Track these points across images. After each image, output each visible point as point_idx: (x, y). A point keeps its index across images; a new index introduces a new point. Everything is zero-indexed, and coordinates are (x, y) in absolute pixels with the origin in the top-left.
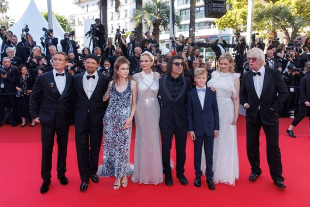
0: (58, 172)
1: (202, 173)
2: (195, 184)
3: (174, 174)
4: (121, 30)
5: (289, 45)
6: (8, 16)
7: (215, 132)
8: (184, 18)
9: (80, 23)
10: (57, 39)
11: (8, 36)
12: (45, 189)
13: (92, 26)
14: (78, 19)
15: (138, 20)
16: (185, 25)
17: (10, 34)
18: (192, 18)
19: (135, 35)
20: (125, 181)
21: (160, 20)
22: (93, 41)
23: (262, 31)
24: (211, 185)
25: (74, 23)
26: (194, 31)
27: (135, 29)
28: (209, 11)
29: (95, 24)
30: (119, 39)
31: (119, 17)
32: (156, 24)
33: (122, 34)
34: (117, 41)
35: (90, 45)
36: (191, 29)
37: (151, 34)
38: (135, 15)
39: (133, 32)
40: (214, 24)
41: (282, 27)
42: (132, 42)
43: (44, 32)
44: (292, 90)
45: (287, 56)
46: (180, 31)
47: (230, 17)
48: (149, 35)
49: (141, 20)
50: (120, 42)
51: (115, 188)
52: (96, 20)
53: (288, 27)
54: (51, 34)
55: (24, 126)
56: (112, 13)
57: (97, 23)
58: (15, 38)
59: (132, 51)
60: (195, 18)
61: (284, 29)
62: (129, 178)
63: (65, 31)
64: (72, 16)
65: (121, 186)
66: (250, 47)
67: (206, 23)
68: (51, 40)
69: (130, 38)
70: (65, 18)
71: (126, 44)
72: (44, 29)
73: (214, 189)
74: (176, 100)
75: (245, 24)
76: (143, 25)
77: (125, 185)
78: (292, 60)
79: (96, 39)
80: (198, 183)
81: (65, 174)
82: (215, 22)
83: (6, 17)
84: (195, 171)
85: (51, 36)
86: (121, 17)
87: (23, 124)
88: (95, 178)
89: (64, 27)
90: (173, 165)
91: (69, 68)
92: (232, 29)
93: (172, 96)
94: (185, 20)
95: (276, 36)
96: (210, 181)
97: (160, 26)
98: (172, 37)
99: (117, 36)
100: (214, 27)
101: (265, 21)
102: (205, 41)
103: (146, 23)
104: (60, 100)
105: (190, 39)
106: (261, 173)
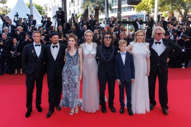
0: (36, 104)
1: (125, 105)
2: (120, 112)
3: (107, 106)
4: (75, 14)
6: (7, 6)
7: (132, 80)
9: (50, 9)
10: (36, 21)
11: (6, 20)
12: (28, 115)
13: (57, 12)
14: (49, 7)
15: (86, 7)
16: (115, 9)
17: (7, 18)
18: (120, 5)
19: (83, 17)
20: (77, 110)
21: (99, 7)
22: (58, 22)
23: (164, 12)
24: (130, 112)
25: (46, 10)
26: (121, 13)
27: (83, 13)
28: (130, 1)
29: (58, 11)
31: (74, 5)
32: (97, 10)
33: (75, 17)
35: (56, 24)
36: (119, 12)
37: (93, 16)
38: (84, 4)
39: (82, 15)
40: (134, 8)
41: (177, 9)
42: (82, 21)
43: (28, 16)
44: (183, 50)
45: (181, 29)
46: (112, 13)
47: (144, 3)
48: (92, 17)
49: (87, 7)
50: (74, 21)
51: (71, 114)
52: (60, 8)
53: (181, 9)
54: (32, 18)
55: (16, 74)
56: (70, 2)
57: (60, 10)
58: (10, 21)
59: (81, 28)
61: (179, 11)
62: (79, 108)
63: (41, 14)
64: (45, 5)
65: (75, 113)
66: (156, 23)
67: (128, 7)
70: (41, 6)
71: (78, 23)
72: (28, 15)
74: (108, 60)
75: (153, 8)
76: (89, 10)
77: (77, 112)
78: (184, 32)
79: (59, 20)
80: (122, 111)
81: (41, 105)
83: (6, 6)
84: (120, 104)
86: (75, 5)
87: (16, 73)
88: (59, 108)
89: (40, 12)
90: (106, 100)
91: (43, 39)
92: (145, 11)
93: (106, 58)
94: (115, 6)
95: (173, 16)
96: (130, 110)
97: (99, 10)
98: (107, 17)
99: (72, 18)
100: (133, 10)
101: (166, 6)
102: (128, 19)
103: (90, 9)
104: (37, 61)
105: (118, 19)
106: (156, 104)
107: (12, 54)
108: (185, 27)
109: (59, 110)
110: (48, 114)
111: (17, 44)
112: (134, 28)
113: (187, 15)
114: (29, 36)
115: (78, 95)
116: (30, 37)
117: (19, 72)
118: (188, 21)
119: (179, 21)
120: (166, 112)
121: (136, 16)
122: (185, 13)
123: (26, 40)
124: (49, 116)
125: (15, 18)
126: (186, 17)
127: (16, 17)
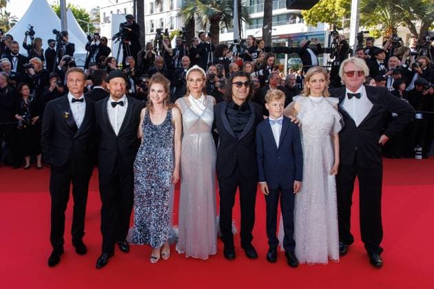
0: (73, 236)
1: (278, 242)
2: (268, 259)
3: (237, 243)
4: (164, 31)
5: (416, 48)
6: (8, 12)
7: (295, 184)
8: (256, 9)
9: (106, 20)
10: (73, 45)
11: (6, 42)
12: (54, 260)
13: (122, 25)
14: (104, 14)
15: (189, 15)
16: (257, 19)
17: (9, 40)
18: (268, 10)
19: (183, 38)
21: (220, 14)
22: (124, 48)
23: (374, 26)
25: (98, 20)
26: (271, 29)
27: (183, 29)
28: (292, 0)
29: (126, 23)
30: (160, 43)
31: (161, 10)
32: (214, 20)
33: (164, 37)
34: (158, 47)
35: (119, 52)
36: (267, 26)
37: (207, 36)
38: (184, 7)
39: (180, 33)
40: (301, 17)
41: (404, 20)
42: (179, 46)
43: (55, 35)
44: (419, 116)
45: (414, 65)
46: (250, 28)
47: (324, 6)
48: (204, 36)
49: (193, 14)
50: (162, 48)
51: (153, 261)
52: (128, 17)
53: (415, 19)
54: (64, 38)
55: (28, 168)
56: (152, 4)
57: (128, 21)
59: (178, 62)
60: (271, 10)
61: (409, 23)
62: (172, 247)
63: (86, 31)
64: (95, 9)
66: (354, 52)
67: (288, 15)
68: (64, 47)
69: (177, 41)
70: (86, 12)
71: (170, 50)
72: (55, 32)
73: (296, 266)
74: (241, 137)
75: (348, 16)
76: (196, 22)
77: (166, 258)
78: (421, 72)
79: (127, 44)
81: (83, 240)
82: (302, 14)
83: (6, 12)
84: (268, 240)
85: (64, 41)
86: (164, 10)
87: (27, 166)
88: (124, 246)
89: (84, 26)
90: (235, 229)
91: (89, 87)
92: (327, 24)
94: (258, 11)
95: (395, 35)
96: (290, 254)
97: (220, 22)
98: (238, 38)
99: (156, 38)
100: (300, 22)
101: (379, 13)
102: (287, 43)
103: (199, 18)
104: (76, 136)
105: (263, 42)
106: (352, 241)
107: (17, 120)
108: (424, 61)
109: (124, 251)
110: (99, 259)
111: (30, 97)
112: (301, 64)
113: (428, 34)
114: (58, 80)
115: (171, 217)
116: (59, 82)
117: (34, 162)
118: (430, 48)
119: (410, 46)
120: (377, 263)
121: (307, 37)
122: (425, 29)
123: (51, 89)
124: (101, 264)
125: (26, 39)
126: (425, 39)
127: (28, 36)
